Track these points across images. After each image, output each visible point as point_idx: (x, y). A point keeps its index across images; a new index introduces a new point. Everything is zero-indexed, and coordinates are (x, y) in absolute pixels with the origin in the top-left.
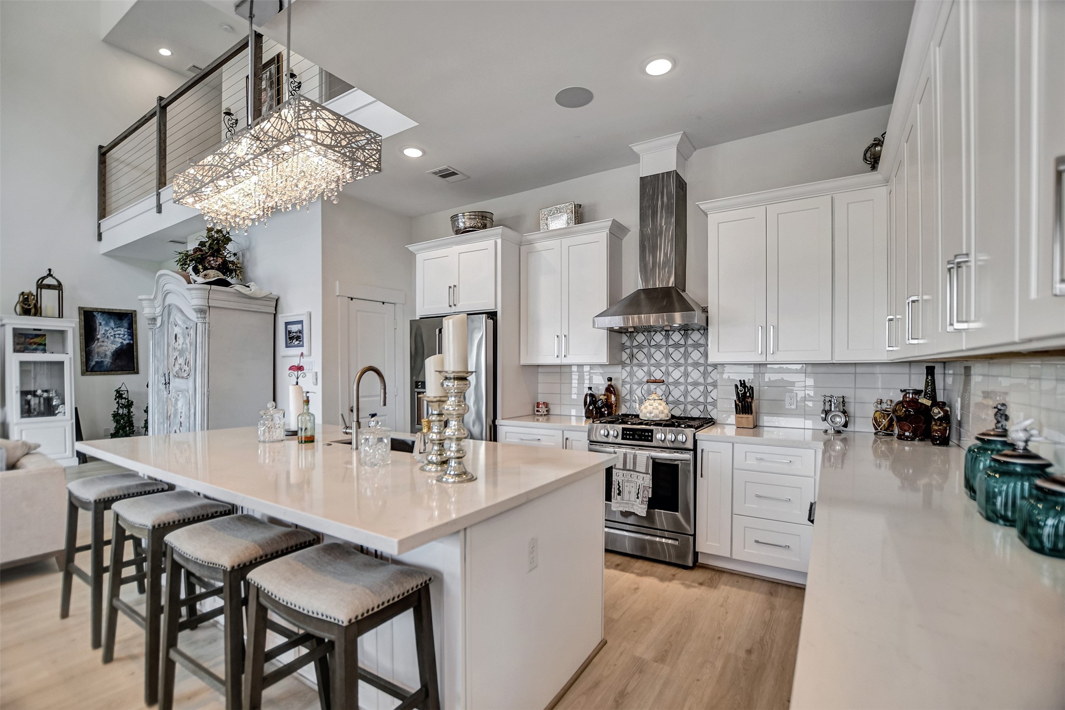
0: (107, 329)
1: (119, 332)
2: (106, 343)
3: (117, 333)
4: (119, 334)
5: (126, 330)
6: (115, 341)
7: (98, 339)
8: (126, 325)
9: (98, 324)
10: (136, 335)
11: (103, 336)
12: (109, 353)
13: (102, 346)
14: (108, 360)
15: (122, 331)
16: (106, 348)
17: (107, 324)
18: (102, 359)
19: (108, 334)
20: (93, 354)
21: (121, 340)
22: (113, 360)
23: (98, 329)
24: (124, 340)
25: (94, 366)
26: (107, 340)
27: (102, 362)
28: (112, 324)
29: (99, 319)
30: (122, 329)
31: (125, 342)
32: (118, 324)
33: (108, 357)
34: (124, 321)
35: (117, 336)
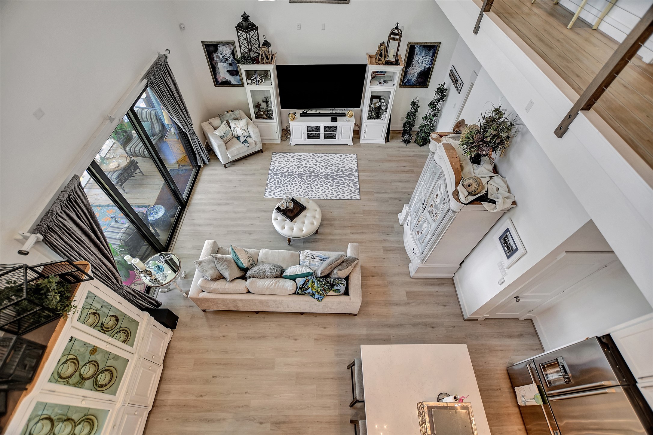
0: (420, 57)
1: (426, 59)
2: (416, 67)
3: (424, 60)
4: (425, 61)
5: (430, 58)
6: (421, 66)
7: (413, 64)
8: (431, 54)
9: (416, 54)
10: (435, 61)
11: (416, 62)
12: (416, 74)
13: (414, 69)
14: (414, 78)
15: (428, 58)
16: (416, 70)
17: (420, 54)
18: (411, 78)
19: (419, 61)
20: (408, 74)
21: (425, 65)
22: (417, 79)
23: (414, 58)
24: (427, 65)
25: (406, 82)
26: (417, 65)
27: (411, 79)
28: (423, 54)
29: (417, 50)
30: (428, 57)
31: (427, 67)
32: (427, 54)
33: (415, 76)
34: (431, 51)
35: (424, 62)
